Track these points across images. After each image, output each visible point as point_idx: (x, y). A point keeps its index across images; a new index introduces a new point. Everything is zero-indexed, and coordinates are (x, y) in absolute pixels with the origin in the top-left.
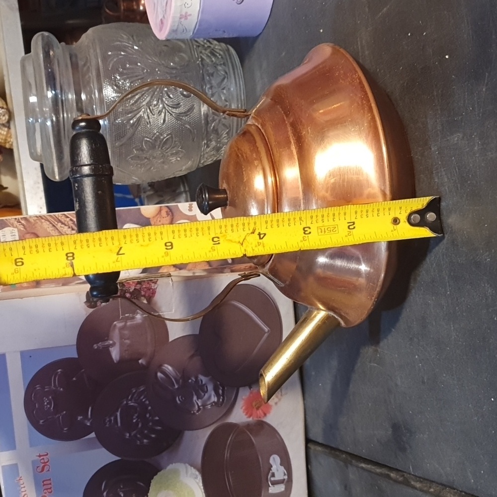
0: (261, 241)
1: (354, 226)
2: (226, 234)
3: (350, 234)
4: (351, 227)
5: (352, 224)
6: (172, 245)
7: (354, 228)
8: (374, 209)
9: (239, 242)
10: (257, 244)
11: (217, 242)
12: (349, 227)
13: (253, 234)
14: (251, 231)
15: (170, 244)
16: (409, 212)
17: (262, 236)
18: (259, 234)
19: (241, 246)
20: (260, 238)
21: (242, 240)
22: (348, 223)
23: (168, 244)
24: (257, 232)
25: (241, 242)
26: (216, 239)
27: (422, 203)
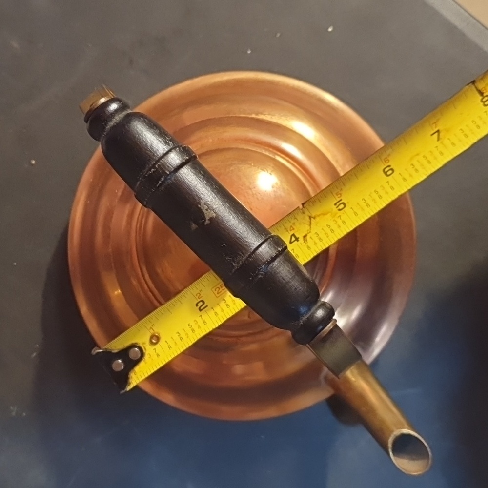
0: (292, 233)
1: (198, 307)
2: (334, 219)
3: (198, 295)
4: (201, 303)
5: (202, 308)
6: (386, 173)
7: (197, 305)
8: (188, 337)
9: (314, 218)
10: (294, 227)
11: (338, 204)
12: (204, 303)
13: (304, 234)
14: (308, 237)
15: (388, 173)
16: (146, 357)
17: (293, 239)
18: (297, 239)
19: (310, 215)
20: (293, 235)
21: (312, 222)
22: (207, 306)
23: (390, 172)
24: (301, 239)
25: (312, 219)
26: (342, 206)
27: (138, 374)
